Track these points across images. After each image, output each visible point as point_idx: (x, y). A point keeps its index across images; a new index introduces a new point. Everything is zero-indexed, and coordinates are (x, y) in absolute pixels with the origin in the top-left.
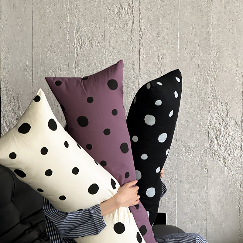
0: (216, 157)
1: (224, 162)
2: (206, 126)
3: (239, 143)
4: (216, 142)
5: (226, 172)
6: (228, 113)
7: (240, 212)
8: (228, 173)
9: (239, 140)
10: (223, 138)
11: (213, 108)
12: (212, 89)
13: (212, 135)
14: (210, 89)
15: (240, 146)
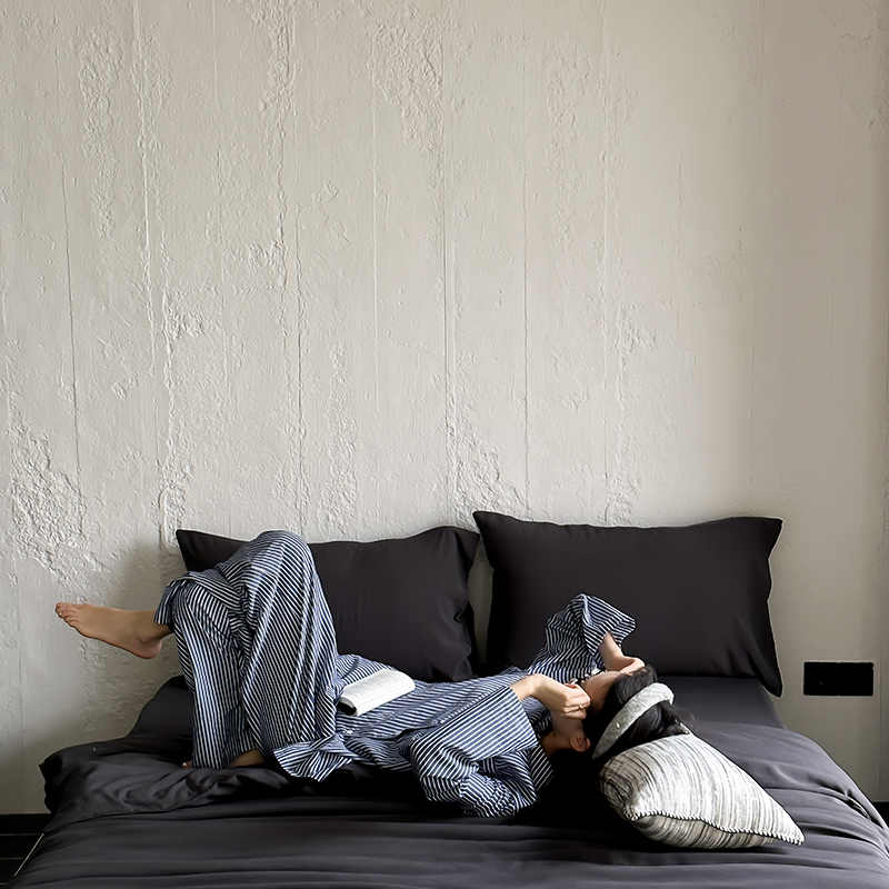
0: (32, 551)
1: (49, 560)
2: (8, 490)
3: (75, 521)
4: (29, 520)
5: (54, 580)
6: (49, 461)
7: (85, 658)
8: (59, 581)
9: (76, 514)
10: (42, 513)
11: (19, 452)
12: (14, 414)
13: (21, 508)
14: (10, 415)
15: (78, 526)
